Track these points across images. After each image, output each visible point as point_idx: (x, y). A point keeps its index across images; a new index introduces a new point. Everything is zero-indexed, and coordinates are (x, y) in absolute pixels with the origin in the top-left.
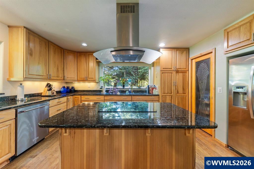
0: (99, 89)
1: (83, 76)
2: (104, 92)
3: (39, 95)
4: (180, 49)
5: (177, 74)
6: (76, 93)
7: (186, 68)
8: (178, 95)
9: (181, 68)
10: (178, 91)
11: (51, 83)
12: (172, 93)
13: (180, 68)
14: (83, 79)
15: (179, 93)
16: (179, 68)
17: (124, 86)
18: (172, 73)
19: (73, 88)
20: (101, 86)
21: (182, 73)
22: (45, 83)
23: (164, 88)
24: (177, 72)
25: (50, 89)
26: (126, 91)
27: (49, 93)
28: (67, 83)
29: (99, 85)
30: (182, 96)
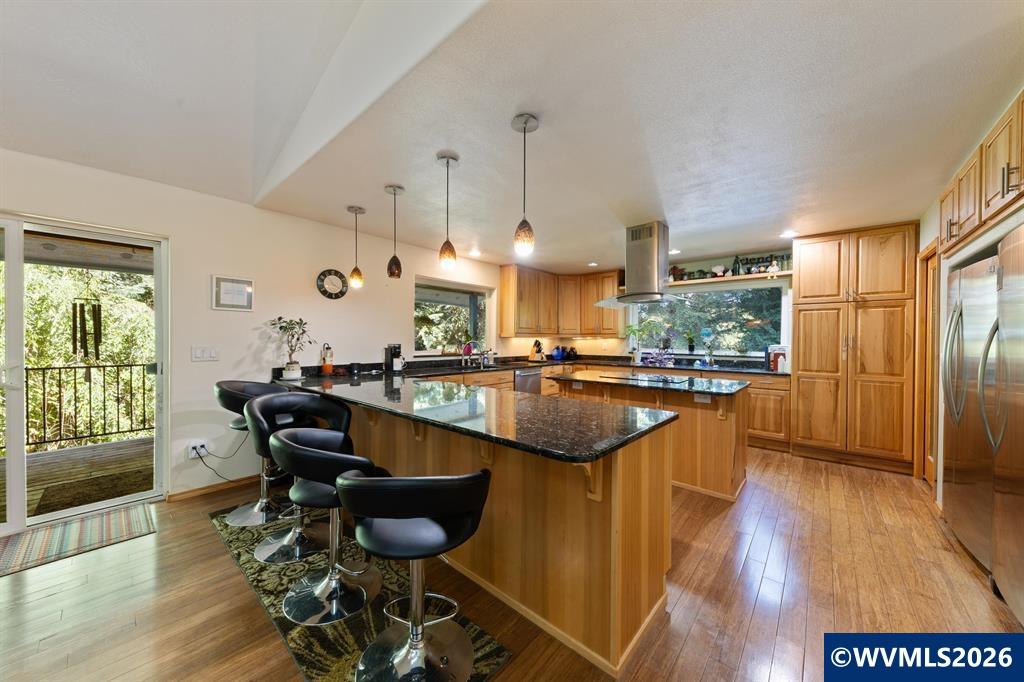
0: (626, 354)
1: (592, 324)
2: (638, 362)
3: (525, 359)
4: (875, 232)
5: (860, 311)
6: (578, 361)
7: (900, 289)
8: (864, 377)
9: (877, 293)
10: (862, 365)
11: (541, 340)
12: (837, 371)
13: (873, 293)
14: (590, 332)
15: (870, 374)
16: (868, 294)
17: (691, 348)
18: (839, 309)
19: (572, 349)
20: (631, 347)
21: (886, 307)
22: (532, 341)
23: (804, 353)
24: (861, 304)
25: (539, 351)
26: (695, 360)
27: (537, 357)
28: (562, 339)
29: (628, 345)
30: (882, 382)
